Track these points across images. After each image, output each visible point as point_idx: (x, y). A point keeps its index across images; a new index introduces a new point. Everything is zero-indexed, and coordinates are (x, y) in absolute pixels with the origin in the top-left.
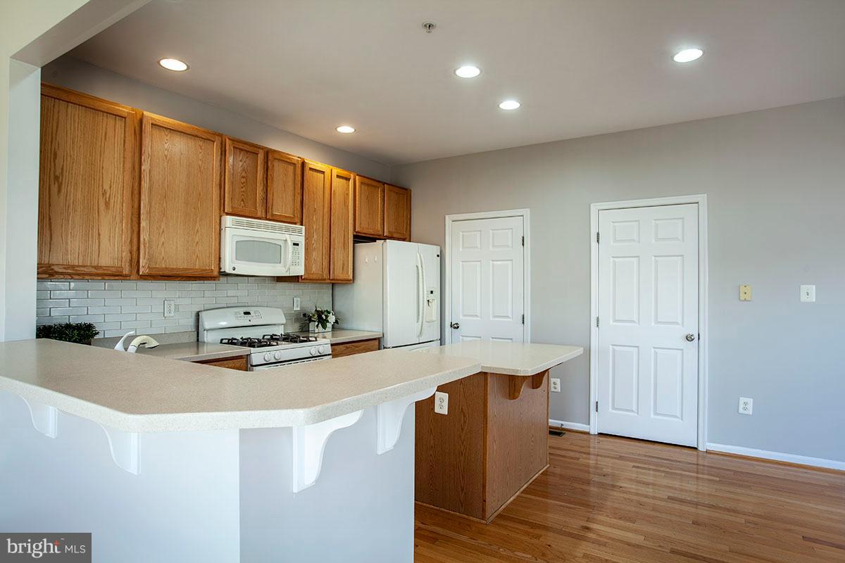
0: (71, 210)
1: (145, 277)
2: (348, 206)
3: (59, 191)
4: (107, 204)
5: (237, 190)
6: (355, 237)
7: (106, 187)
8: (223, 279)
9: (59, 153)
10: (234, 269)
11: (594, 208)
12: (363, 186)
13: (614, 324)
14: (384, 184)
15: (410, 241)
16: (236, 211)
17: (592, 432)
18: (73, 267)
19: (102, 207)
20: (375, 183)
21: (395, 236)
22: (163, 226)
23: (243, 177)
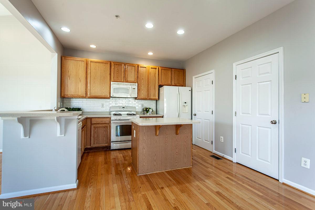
0: (72, 83)
1: (89, 98)
2: (156, 77)
3: (69, 79)
4: (80, 81)
5: (115, 75)
6: (159, 86)
7: (80, 77)
8: (111, 99)
9: (70, 71)
10: (113, 95)
11: (234, 65)
12: (162, 70)
13: (242, 115)
14: (172, 68)
15: (185, 86)
16: (115, 81)
17: (234, 161)
18: (72, 95)
19: (79, 82)
20: (168, 69)
21: (177, 85)
22: (94, 85)
23: (117, 72)
